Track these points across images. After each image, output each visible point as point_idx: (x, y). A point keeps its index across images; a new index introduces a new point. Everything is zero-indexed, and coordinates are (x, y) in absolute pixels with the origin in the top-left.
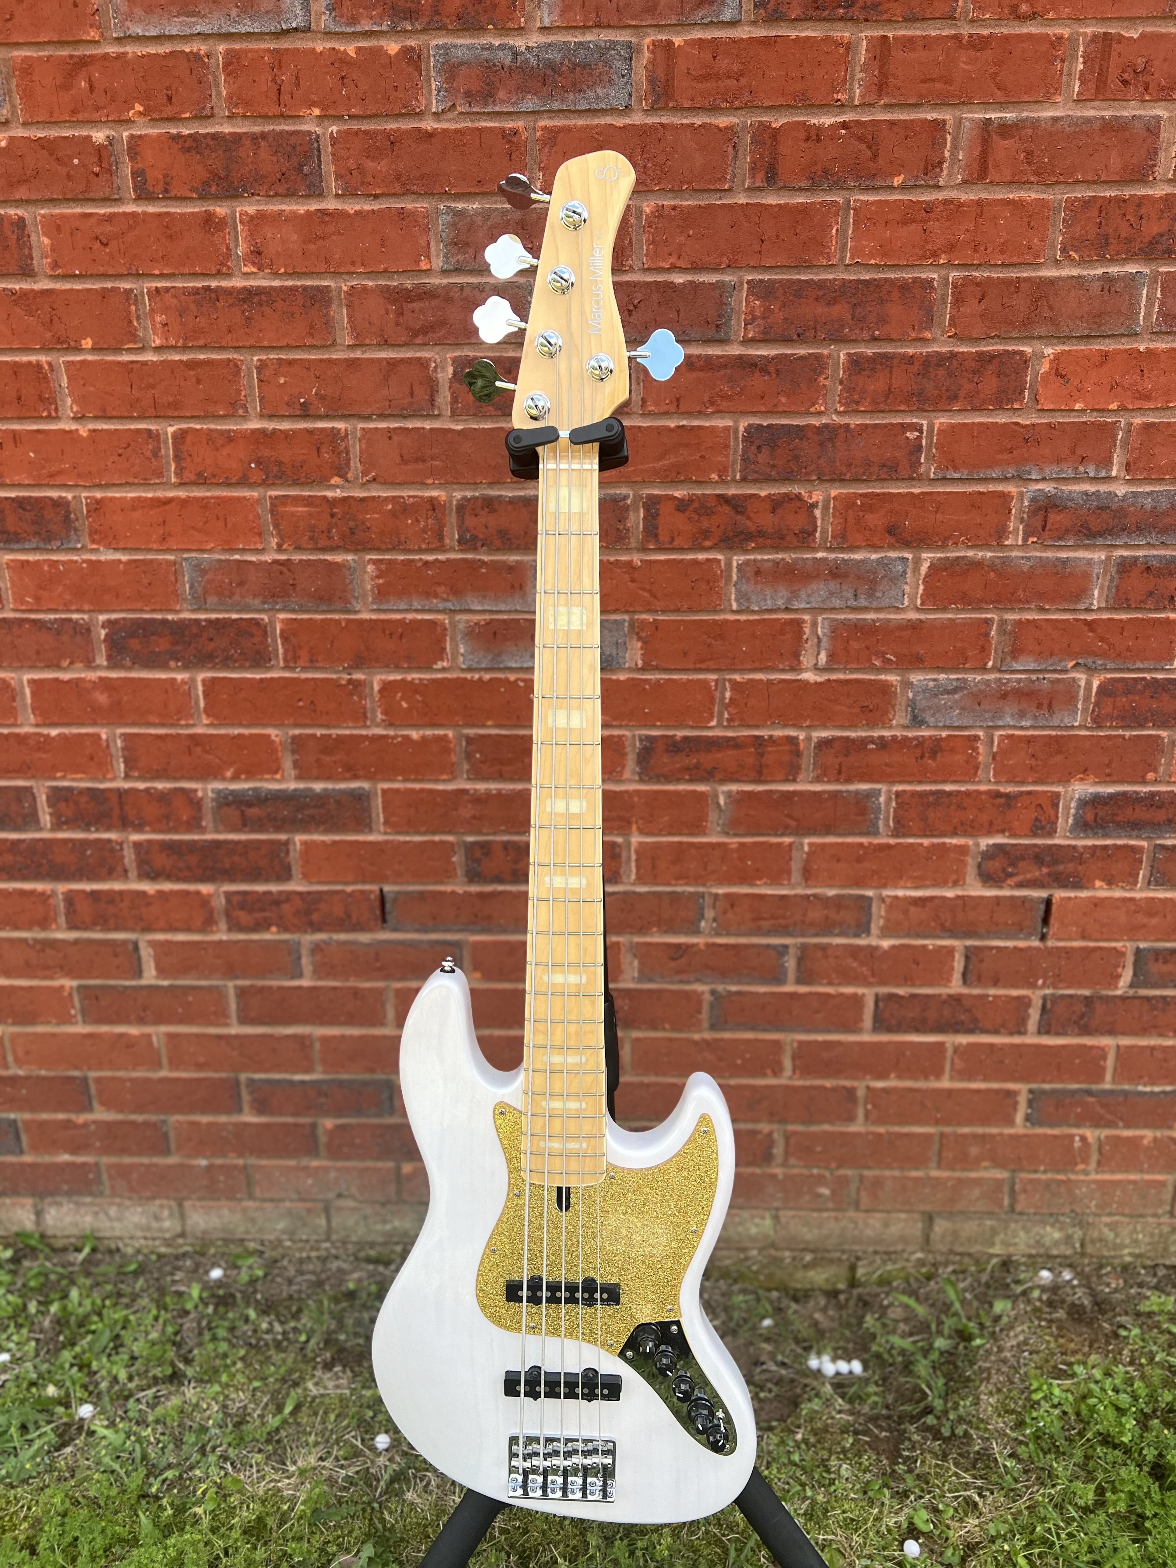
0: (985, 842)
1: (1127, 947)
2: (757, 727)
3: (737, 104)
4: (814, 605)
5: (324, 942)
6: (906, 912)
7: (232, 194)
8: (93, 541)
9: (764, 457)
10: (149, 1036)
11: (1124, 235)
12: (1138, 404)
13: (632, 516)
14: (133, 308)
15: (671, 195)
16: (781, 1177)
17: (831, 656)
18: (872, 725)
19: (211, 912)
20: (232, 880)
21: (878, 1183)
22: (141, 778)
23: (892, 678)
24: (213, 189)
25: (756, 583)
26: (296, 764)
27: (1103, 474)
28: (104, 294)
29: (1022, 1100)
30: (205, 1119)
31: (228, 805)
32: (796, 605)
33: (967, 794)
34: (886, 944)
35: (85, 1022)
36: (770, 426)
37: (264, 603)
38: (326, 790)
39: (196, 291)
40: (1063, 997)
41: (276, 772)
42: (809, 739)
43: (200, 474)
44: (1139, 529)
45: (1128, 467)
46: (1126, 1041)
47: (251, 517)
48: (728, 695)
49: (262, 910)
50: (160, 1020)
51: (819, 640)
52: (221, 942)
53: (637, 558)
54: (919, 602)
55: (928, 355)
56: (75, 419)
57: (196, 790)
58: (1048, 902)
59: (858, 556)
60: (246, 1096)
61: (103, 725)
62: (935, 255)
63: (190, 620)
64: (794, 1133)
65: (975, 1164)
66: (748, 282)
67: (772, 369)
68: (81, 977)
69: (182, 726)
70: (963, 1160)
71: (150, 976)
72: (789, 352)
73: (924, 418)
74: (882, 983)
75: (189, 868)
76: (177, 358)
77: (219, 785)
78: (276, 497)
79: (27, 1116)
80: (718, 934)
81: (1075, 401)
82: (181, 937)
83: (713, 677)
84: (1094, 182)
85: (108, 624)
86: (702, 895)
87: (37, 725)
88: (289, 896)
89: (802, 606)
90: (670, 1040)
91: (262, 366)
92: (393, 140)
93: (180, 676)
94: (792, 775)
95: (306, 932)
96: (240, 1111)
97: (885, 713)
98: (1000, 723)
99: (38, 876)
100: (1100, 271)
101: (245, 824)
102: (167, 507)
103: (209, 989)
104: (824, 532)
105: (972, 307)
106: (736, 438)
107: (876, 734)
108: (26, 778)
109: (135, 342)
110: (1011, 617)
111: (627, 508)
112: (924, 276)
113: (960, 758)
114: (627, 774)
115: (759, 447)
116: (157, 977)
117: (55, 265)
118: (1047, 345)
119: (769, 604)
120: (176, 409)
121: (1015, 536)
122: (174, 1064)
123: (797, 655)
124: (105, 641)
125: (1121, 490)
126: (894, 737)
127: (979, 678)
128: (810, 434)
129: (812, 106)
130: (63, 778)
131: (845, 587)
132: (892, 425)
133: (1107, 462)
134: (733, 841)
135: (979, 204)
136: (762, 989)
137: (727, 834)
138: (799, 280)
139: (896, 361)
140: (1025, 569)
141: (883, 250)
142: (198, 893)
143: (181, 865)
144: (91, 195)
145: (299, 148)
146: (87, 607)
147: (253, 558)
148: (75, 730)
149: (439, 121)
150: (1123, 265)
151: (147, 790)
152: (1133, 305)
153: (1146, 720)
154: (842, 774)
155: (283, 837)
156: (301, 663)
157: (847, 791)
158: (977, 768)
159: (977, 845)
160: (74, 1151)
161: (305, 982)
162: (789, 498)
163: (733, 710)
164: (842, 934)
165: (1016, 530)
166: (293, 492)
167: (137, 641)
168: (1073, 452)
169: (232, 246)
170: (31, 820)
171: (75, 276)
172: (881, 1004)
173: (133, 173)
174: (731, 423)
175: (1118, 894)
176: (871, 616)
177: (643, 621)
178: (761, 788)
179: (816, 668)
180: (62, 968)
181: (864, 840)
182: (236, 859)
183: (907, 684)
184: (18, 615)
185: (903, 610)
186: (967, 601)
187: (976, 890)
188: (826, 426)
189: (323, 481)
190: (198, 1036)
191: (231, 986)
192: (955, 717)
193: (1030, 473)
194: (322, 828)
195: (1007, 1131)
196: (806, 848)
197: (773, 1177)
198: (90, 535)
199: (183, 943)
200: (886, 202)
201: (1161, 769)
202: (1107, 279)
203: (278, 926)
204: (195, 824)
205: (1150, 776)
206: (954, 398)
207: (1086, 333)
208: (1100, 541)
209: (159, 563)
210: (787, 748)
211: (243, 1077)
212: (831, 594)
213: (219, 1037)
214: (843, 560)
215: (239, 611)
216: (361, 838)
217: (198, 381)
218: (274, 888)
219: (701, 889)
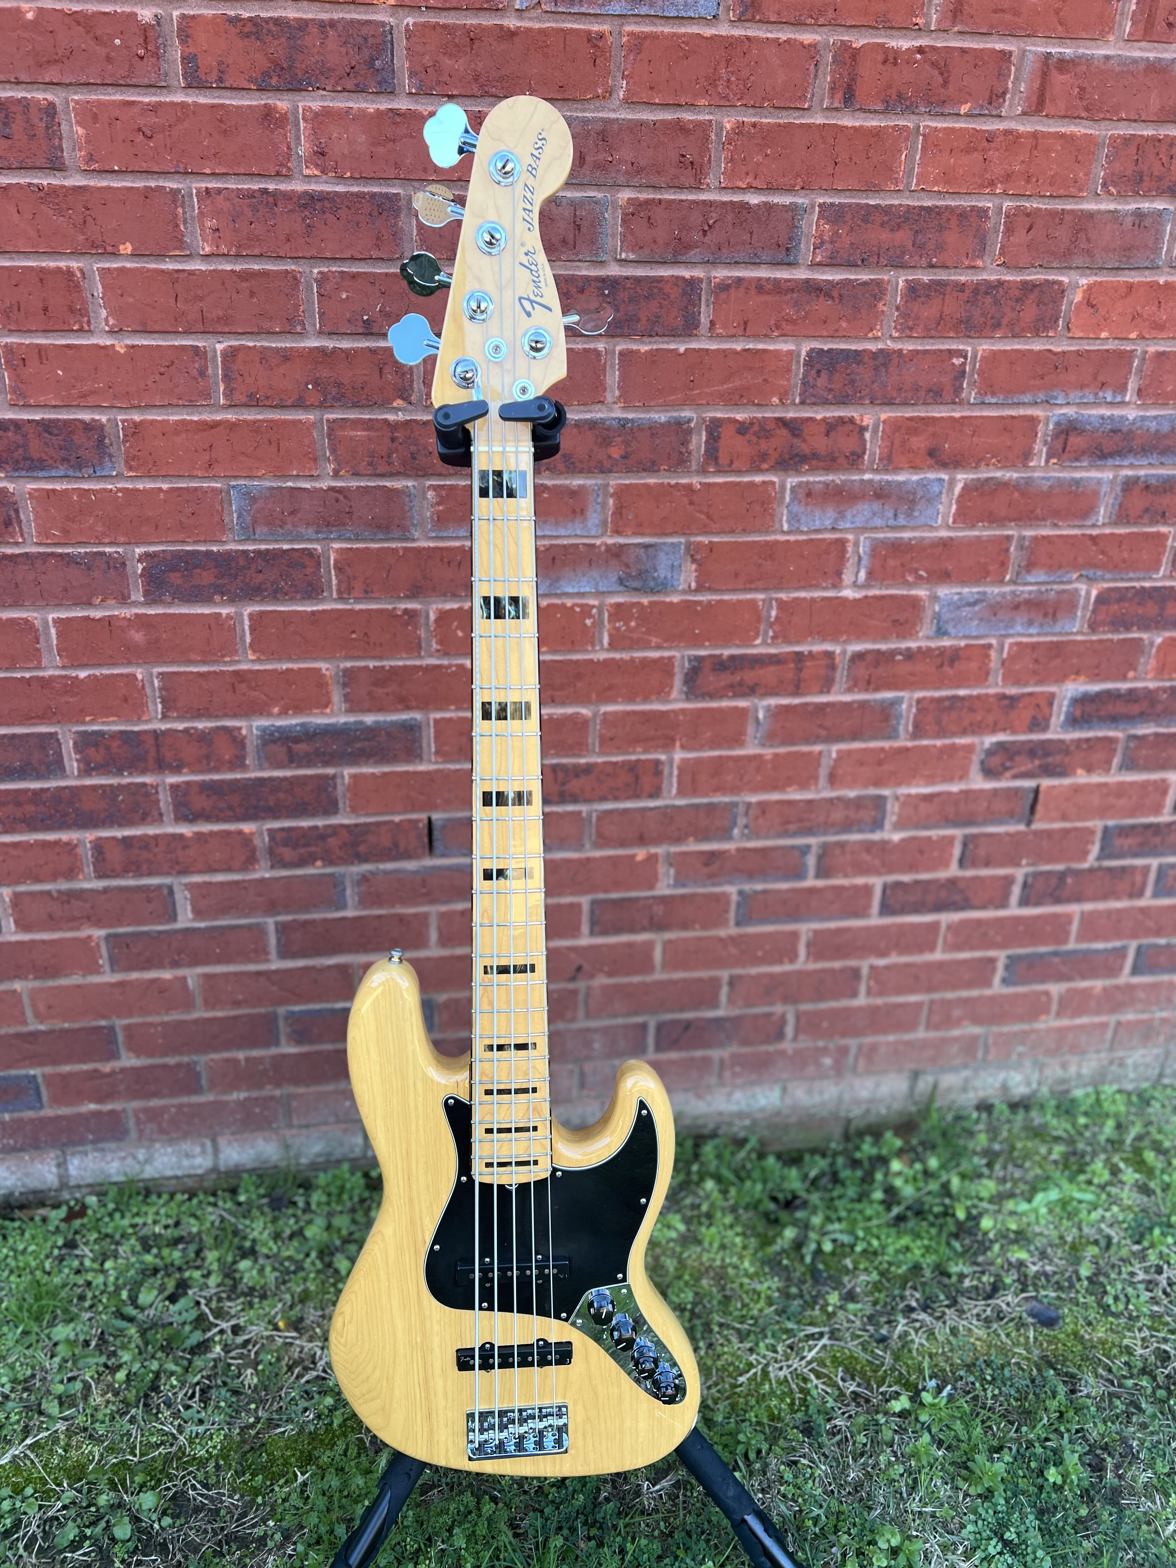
0: (989, 740)
1: (1097, 824)
2: (798, 642)
3: (821, 21)
4: (858, 524)
5: (371, 873)
6: (916, 808)
7: (295, 86)
8: (130, 468)
9: (822, 382)
10: (184, 978)
11: (1156, 173)
12: (1154, 333)
13: (694, 439)
14: (180, 210)
15: (751, 111)
16: (790, 1052)
17: (870, 574)
18: (902, 636)
19: (253, 851)
20: (276, 817)
21: (874, 1048)
22: (181, 718)
23: (921, 592)
24: (274, 81)
25: (807, 504)
26: (347, 698)
27: (1118, 399)
28: (147, 193)
29: (1000, 965)
30: (241, 1055)
31: (274, 742)
32: (842, 525)
33: (979, 697)
34: (896, 837)
35: (113, 971)
36: (830, 351)
37: (317, 532)
38: (377, 722)
39: (251, 194)
40: (1041, 873)
41: (326, 706)
42: (844, 652)
43: (251, 396)
44: (1143, 450)
45: (1139, 392)
46: (1089, 907)
47: (306, 441)
48: (774, 613)
49: (305, 845)
50: (195, 962)
51: (860, 559)
52: (262, 880)
53: (695, 481)
54: (951, 520)
55: (979, 284)
56: (111, 332)
57: (240, 729)
58: (1037, 791)
59: (900, 478)
60: (283, 1028)
61: (138, 665)
62: (992, 184)
63: (237, 551)
64: (806, 1013)
65: (958, 1023)
66: (820, 205)
67: (835, 294)
68: (111, 926)
69: (225, 663)
70: (948, 1022)
71: (186, 918)
72: (852, 277)
73: (968, 344)
74: (891, 871)
75: (230, 808)
76: (228, 268)
77: (265, 722)
78: (335, 421)
79: (49, 1070)
80: (749, 838)
81: (1102, 330)
82: (220, 878)
83: (760, 596)
84: (1135, 121)
85: (146, 557)
86: (735, 805)
87: (64, 667)
88: (335, 830)
89: (848, 525)
90: (699, 939)
91: (323, 279)
92: (473, 37)
93: (224, 611)
94: (827, 686)
95: (352, 863)
96: (277, 1044)
97: (914, 625)
98: (1011, 632)
99: (64, 826)
100: (1133, 206)
101: (292, 760)
102: (213, 431)
103: (249, 927)
104: (873, 454)
105: (1021, 237)
106: (798, 362)
107: (904, 645)
108: (51, 724)
109: (181, 248)
110: (1029, 533)
111: (689, 432)
112: (980, 205)
113: (974, 665)
114: (675, 694)
115: (819, 372)
116: (194, 920)
117: (90, 159)
118: (1082, 276)
119: (818, 524)
120: (226, 324)
121: (1039, 460)
122: (209, 1004)
123: (839, 574)
124: (142, 575)
125: (1132, 414)
126: (919, 648)
127: (996, 591)
128: (866, 359)
129: (892, 28)
130: (92, 722)
131: (886, 507)
132: (941, 351)
133: (1123, 388)
134: (768, 752)
135: (1035, 135)
136: (784, 886)
137: (763, 745)
138: (867, 205)
139: (949, 289)
140: (1045, 488)
141: (947, 177)
142: (240, 832)
143: (223, 805)
144: (134, 81)
145: (370, 40)
146: (122, 539)
147: (307, 485)
148: (106, 671)
149: (522, 19)
150: (1152, 202)
151: (186, 731)
152: (1158, 240)
153: (1132, 625)
154: (870, 685)
155: (330, 771)
156: (356, 594)
157: (875, 701)
158: (987, 674)
159: (982, 743)
160: (99, 1100)
161: (349, 913)
162: (841, 421)
163: (777, 628)
164: (860, 831)
165: (1041, 451)
166: (352, 416)
167: (178, 575)
168: (1095, 378)
169: (293, 146)
170: (57, 767)
171: (114, 171)
172: (888, 892)
173: (183, 58)
174: (792, 347)
175: (1096, 779)
176: (906, 535)
177: (699, 543)
178: (797, 701)
179: (855, 585)
180: (89, 918)
181: (886, 744)
182: (281, 795)
183: (935, 598)
184: (41, 550)
185: (936, 529)
186: (993, 519)
187: (978, 783)
188: (881, 351)
189: (384, 404)
190: (236, 974)
191: (270, 922)
192: (974, 628)
193: (1056, 398)
194: (371, 761)
195: (988, 992)
196: (834, 755)
197: (782, 1053)
198: (126, 462)
199: (222, 884)
200: (953, 129)
201: (1140, 668)
202: (1139, 214)
203: (323, 859)
204: (238, 763)
205: (1131, 674)
206: (997, 326)
207: (1117, 265)
208: (1110, 462)
209: (205, 491)
210: (824, 662)
211: (282, 1010)
212: (874, 514)
213: (259, 974)
214: (888, 482)
215: (291, 541)
216: (411, 768)
217: (252, 294)
218: (320, 822)
219: (735, 799)
